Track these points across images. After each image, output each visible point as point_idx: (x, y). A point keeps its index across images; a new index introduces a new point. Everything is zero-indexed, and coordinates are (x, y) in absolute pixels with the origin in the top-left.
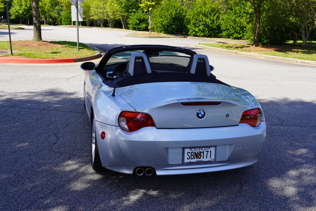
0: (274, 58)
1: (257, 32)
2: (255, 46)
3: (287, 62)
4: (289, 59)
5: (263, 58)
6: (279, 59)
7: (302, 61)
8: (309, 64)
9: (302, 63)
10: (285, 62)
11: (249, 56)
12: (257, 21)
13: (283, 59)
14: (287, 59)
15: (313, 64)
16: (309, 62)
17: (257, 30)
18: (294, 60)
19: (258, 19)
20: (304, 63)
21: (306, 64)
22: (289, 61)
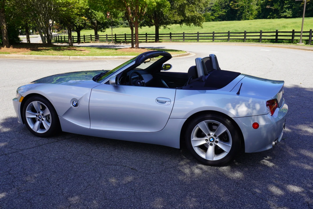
0: (46, 58)
1: (5, 32)
2: (7, 47)
3: (59, 60)
4: (61, 57)
5: (33, 58)
6: (51, 58)
7: (73, 57)
8: (81, 59)
9: (74, 59)
10: (57, 60)
11: (16, 58)
12: (3, 21)
13: (56, 57)
14: (59, 57)
15: (84, 59)
16: (80, 58)
17: (5, 31)
18: (66, 57)
19: (4, 18)
20: (76, 59)
21: (78, 59)
22: (62, 59)
